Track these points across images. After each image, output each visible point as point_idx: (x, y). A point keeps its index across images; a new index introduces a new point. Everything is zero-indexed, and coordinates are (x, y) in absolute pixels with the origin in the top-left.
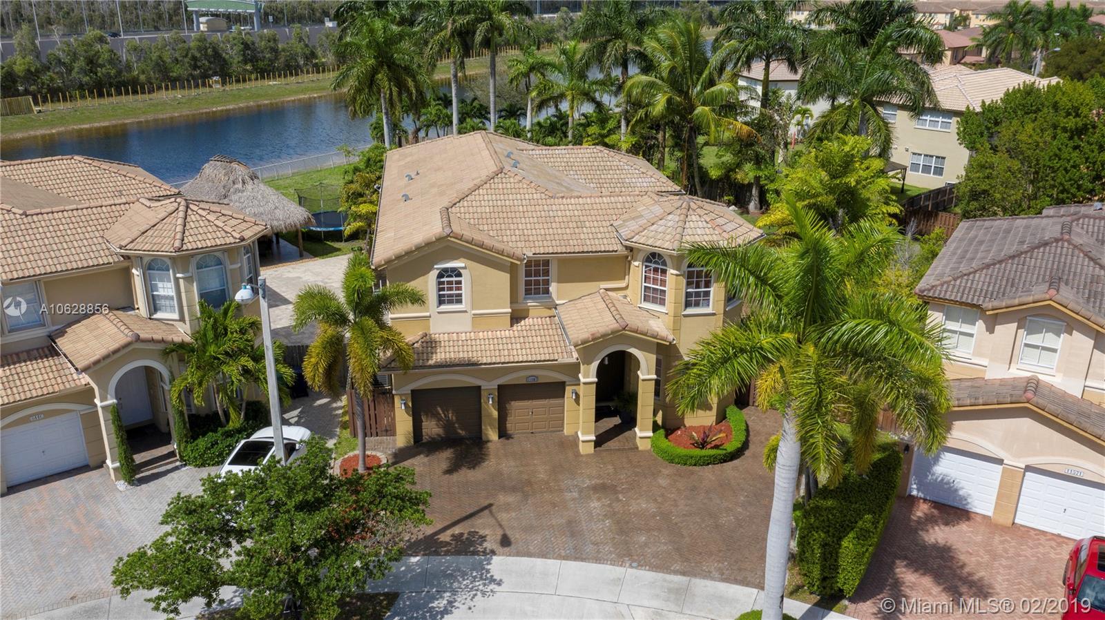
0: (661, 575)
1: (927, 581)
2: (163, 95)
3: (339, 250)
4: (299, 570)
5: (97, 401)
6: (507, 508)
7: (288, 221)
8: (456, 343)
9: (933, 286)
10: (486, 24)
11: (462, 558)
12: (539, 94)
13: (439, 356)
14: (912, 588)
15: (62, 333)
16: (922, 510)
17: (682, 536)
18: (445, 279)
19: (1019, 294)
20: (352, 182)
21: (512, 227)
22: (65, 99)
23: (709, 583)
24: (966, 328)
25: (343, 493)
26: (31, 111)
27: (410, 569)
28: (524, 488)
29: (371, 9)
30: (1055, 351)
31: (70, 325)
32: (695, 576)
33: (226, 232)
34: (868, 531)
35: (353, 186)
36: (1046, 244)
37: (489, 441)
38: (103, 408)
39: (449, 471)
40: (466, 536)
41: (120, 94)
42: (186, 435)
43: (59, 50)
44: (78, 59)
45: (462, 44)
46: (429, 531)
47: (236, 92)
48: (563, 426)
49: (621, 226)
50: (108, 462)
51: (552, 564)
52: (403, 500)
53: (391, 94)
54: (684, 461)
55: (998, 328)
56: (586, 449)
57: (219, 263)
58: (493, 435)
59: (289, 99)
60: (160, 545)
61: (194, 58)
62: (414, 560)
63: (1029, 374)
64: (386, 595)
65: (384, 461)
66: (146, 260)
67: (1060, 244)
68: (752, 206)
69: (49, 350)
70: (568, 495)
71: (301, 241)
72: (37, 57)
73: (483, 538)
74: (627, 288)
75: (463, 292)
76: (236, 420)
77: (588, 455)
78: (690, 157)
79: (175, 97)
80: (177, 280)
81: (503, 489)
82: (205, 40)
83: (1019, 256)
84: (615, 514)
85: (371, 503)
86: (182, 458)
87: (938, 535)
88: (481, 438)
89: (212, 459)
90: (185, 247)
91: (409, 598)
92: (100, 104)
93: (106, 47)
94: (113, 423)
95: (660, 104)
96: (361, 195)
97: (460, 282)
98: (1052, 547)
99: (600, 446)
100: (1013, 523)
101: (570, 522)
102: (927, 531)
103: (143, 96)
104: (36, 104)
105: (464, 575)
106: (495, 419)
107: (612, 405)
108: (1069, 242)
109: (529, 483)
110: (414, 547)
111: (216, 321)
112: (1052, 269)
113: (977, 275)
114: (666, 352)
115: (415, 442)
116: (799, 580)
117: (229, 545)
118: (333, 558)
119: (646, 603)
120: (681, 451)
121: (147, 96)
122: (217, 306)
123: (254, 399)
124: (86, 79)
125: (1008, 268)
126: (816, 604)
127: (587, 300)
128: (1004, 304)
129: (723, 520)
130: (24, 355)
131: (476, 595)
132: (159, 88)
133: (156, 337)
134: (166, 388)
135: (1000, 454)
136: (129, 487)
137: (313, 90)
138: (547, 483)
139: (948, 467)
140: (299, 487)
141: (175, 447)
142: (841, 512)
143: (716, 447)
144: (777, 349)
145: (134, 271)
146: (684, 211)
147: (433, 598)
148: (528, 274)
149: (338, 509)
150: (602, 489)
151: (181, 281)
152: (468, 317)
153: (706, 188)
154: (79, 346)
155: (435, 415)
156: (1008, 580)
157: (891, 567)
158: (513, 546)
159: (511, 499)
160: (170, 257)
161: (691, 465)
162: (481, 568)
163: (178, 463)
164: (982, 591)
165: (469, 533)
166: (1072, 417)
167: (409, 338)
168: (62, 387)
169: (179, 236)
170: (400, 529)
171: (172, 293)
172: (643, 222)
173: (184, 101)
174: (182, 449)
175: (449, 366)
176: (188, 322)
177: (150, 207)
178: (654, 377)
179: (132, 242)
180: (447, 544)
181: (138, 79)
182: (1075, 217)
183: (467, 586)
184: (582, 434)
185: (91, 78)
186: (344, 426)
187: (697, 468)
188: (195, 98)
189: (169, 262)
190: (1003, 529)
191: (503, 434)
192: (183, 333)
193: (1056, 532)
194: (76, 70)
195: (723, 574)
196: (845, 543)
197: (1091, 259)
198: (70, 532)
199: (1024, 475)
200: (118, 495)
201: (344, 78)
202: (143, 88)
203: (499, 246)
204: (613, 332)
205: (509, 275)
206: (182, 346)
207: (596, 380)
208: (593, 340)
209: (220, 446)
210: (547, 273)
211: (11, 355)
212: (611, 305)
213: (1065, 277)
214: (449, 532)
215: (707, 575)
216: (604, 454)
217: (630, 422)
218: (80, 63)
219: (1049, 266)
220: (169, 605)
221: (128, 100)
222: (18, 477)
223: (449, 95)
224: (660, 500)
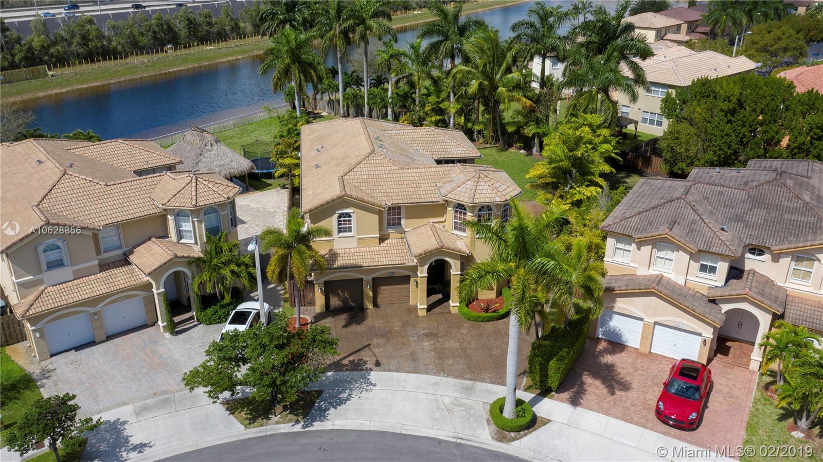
0: (459, 380)
1: (598, 383)
2: (136, 60)
3: (270, 185)
4: (277, 378)
5: (154, 290)
6: (378, 346)
7: (240, 169)
8: (348, 255)
9: (609, 225)
10: (361, 27)
11: (355, 373)
12: (397, 75)
13: (339, 262)
14: (589, 386)
15: (131, 252)
16: (602, 346)
17: (472, 360)
18: (342, 219)
19: (653, 230)
20: (279, 144)
21: (379, 187)
22: (69, 65)
23: (484, 384)
24: (627, 247)
25: (296, 341)
26: (46, 75)
27: (328, 378)
28: (387, 335)
29: (284, 14)
30: (672, 260)
31: (135, 247)
32: (477, 381)
33: (219, 194)
34: (563, 357)
35: (280, 147)
36: (672, 201)
37: (367, 309)
38: (158, 294)
39: (345, 326)
40: (356, 361)
41: (105, 59)
42: (200, 308)
43: (62, 30)
44: (76, 36)
45: (345, 39)
46: (337, 358)
47: (185, 56)
48: (409, 300)
49: (441, 187)
50: (160, 322)
51: (402, 376)
52: (325, 343)
53: (300, 81)
54: (476, 319)
55: (642, 248)
56: (422, 313)
57: (216, 211)
58: (370, 306)
59: (222, 61)
60: (204, 366)
61: (155, 32)
62: (330, 374)
63: (658, 273)
64: (316, 391)
65: (310, 321)
66: (176, 212)
67: (679, 201)
68: (535, 150)
69: (126, 262)
70: (411, 339)
71: (247, 181)
72: (48, 36)
73: (366, 362)
74: (445, 221)
75: (352, 226)
76: (227, 298)
77: (423, 317)
78: (494, 118)
79: (143, 61)
80: (193, 222)
81: (376, 335)
82: (162, 18)
83: (657, 207)
84: (436, 349)
85: (310, 344)
86: (198, 320)
87: (608, 359)
88: (363, 307)
89: (215, 320)
90: (198, 205)
91: (328, 393)
92: (92, 69)
93: (94, 27)
94: (164, 302)
95: (474, 86)
96: (285, 153)
97: (350, 220)
98: (667, 365)
99: (430, 311)
100: (650, 352)
101: (412, 354)
102: (603, 357)
103: (121, 60)
104: (50, 69)
105: (356, 381)
106: (370, 297)
107: (437, 287)
108: (684, 199)
109: (390, 332)
110: (330, 367)
111: (216, 244)
112: (673, 215)
113: (633, 218)
114: (466, 260)
115: (326, 310)
116: (531, 383)
117: (239, 366)
118: (292, 371)
119: (450, 394)
120: (475, 314)
121: (123, 61)
122: (215, 235)
123: (235, 286)
124: (81, 50)
125: (650, 215)
126: (539, 394)
127: (422, 229)
128: (644, 236)
129: (494, 352)
130: (111, 265)
131: (362, 391)
132: (132, 54)
133: (185, 255)
134: (190, 282)
135: (642, 315)
136: (172, 336)
137: (238, 53)
138: (400, 332)
139: (616, 323)
140: (275, 337)
141: (194, 314)
142: (552, 347)
143: (494, 311)
144: (506, 271)
145: (169, 217)
146: (476, 179)
147: (341, 393)
148: (389, 214)
149: (294, 348)
150: (430, 335)
151: (196, 223)
152: (355, 239)
153: (506, 137)
154: (144, 260)
155: (337, 295)
156: (640, 382)
157: (581, 375)
158: (382, 367)
159: (380, 341)
160: (190, 210)
161: (480, 322)
162: (364, 377)
163: (196, 323)
164: (626, 387)
165: (358, 360)
166: (675, 297)
167: (322, 252)
168: (135, 283)
169: (194, 198)
170: (325, 358)
171: (191, 229)
172: (453, 185)
173: (149, 64)
174: (198, 315)
175: (345, 268)
176: (199, 245)
177: (174, 179)
178: (460, 273)
179: (169, 201)
180: (347, 365)
181: (117, 48)
182: (694, 183)
183: (358, 387)
184: (420, 305)
185: (85, 49)
186: (286, 300)
187: (483, 323)
188: (157, 62)
189: (189, 212)
190: (643, 355)
191: (375, 305)
192: (197, 252)
193: (671, 357)
194: (75, 44)
195: (491, 380)
196: (550, 363)
197: (694, 210)
198: (145, 361)
199: (654, 327)
200: (167, 341)
201: (268, 66)
202: (121, 56)
203: (372, 200)
204: (435, 250)
205: (378, 216)
206: (199, 259)
207: (427, 275)
208: (425, 254)
209: (219, 313)
210: (399, 214)
211: (105, 265)
212: (436, 233)
213: (678, 221)
214: (347, 359)
215: (483, 380)
216: (432, 316)
217: (447, 297)
218: (77, 39)
219: (672, 214)
220: (214, 395)
221: (111, 64)
222: (111, 331)
223: (336, 67)
224: (461, 341)
